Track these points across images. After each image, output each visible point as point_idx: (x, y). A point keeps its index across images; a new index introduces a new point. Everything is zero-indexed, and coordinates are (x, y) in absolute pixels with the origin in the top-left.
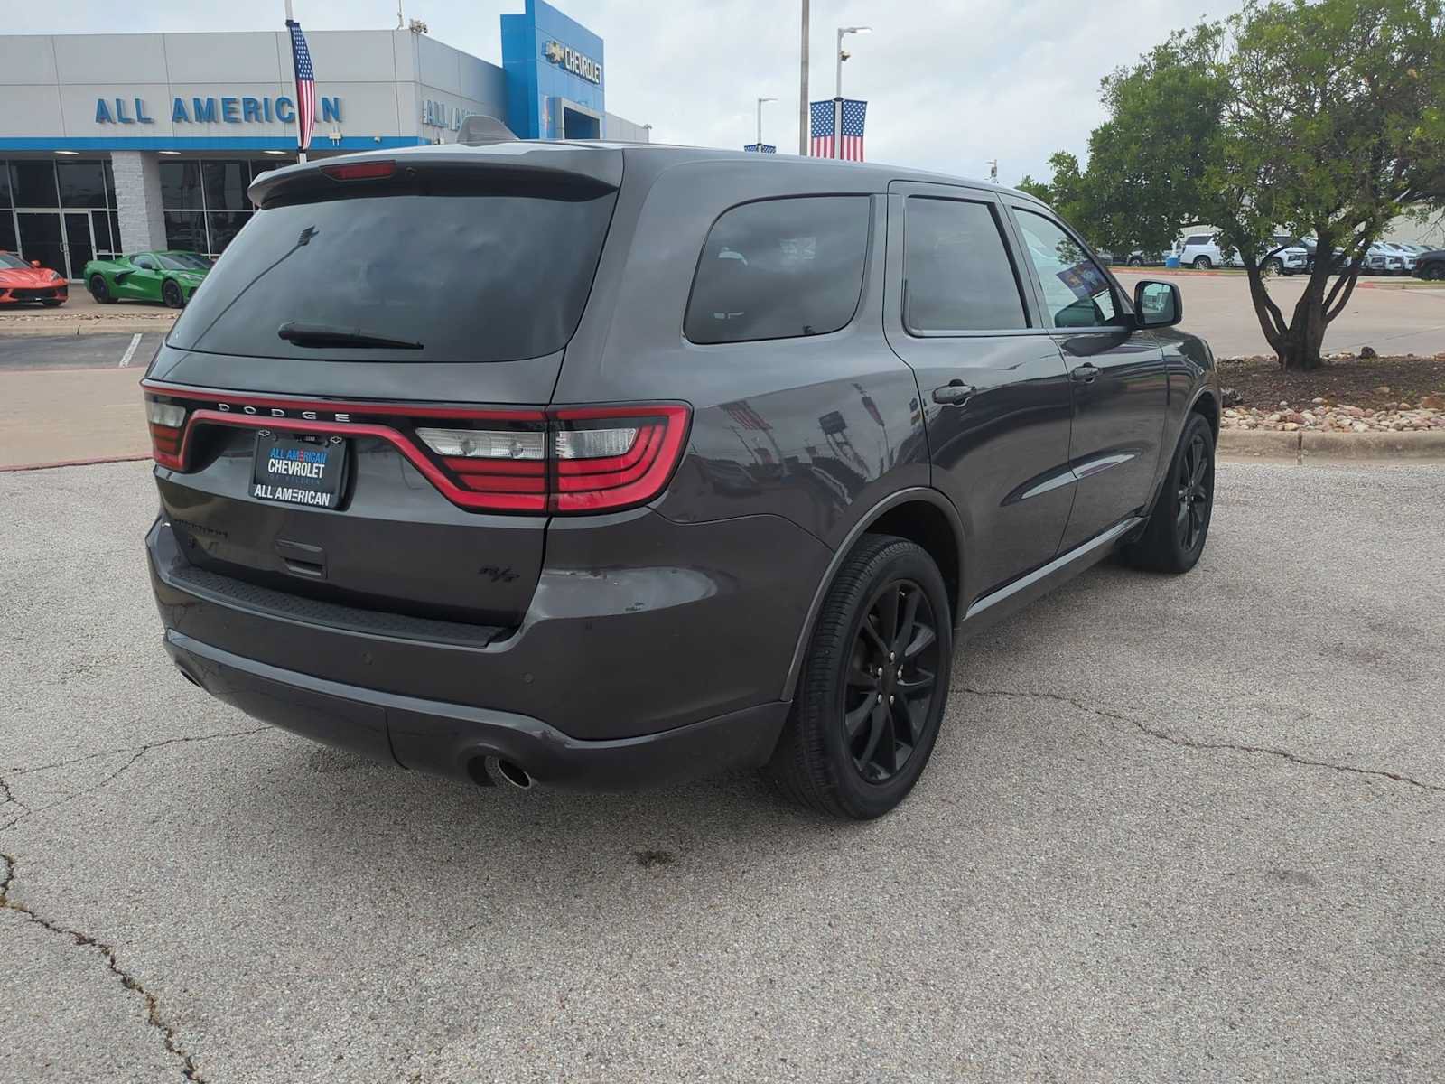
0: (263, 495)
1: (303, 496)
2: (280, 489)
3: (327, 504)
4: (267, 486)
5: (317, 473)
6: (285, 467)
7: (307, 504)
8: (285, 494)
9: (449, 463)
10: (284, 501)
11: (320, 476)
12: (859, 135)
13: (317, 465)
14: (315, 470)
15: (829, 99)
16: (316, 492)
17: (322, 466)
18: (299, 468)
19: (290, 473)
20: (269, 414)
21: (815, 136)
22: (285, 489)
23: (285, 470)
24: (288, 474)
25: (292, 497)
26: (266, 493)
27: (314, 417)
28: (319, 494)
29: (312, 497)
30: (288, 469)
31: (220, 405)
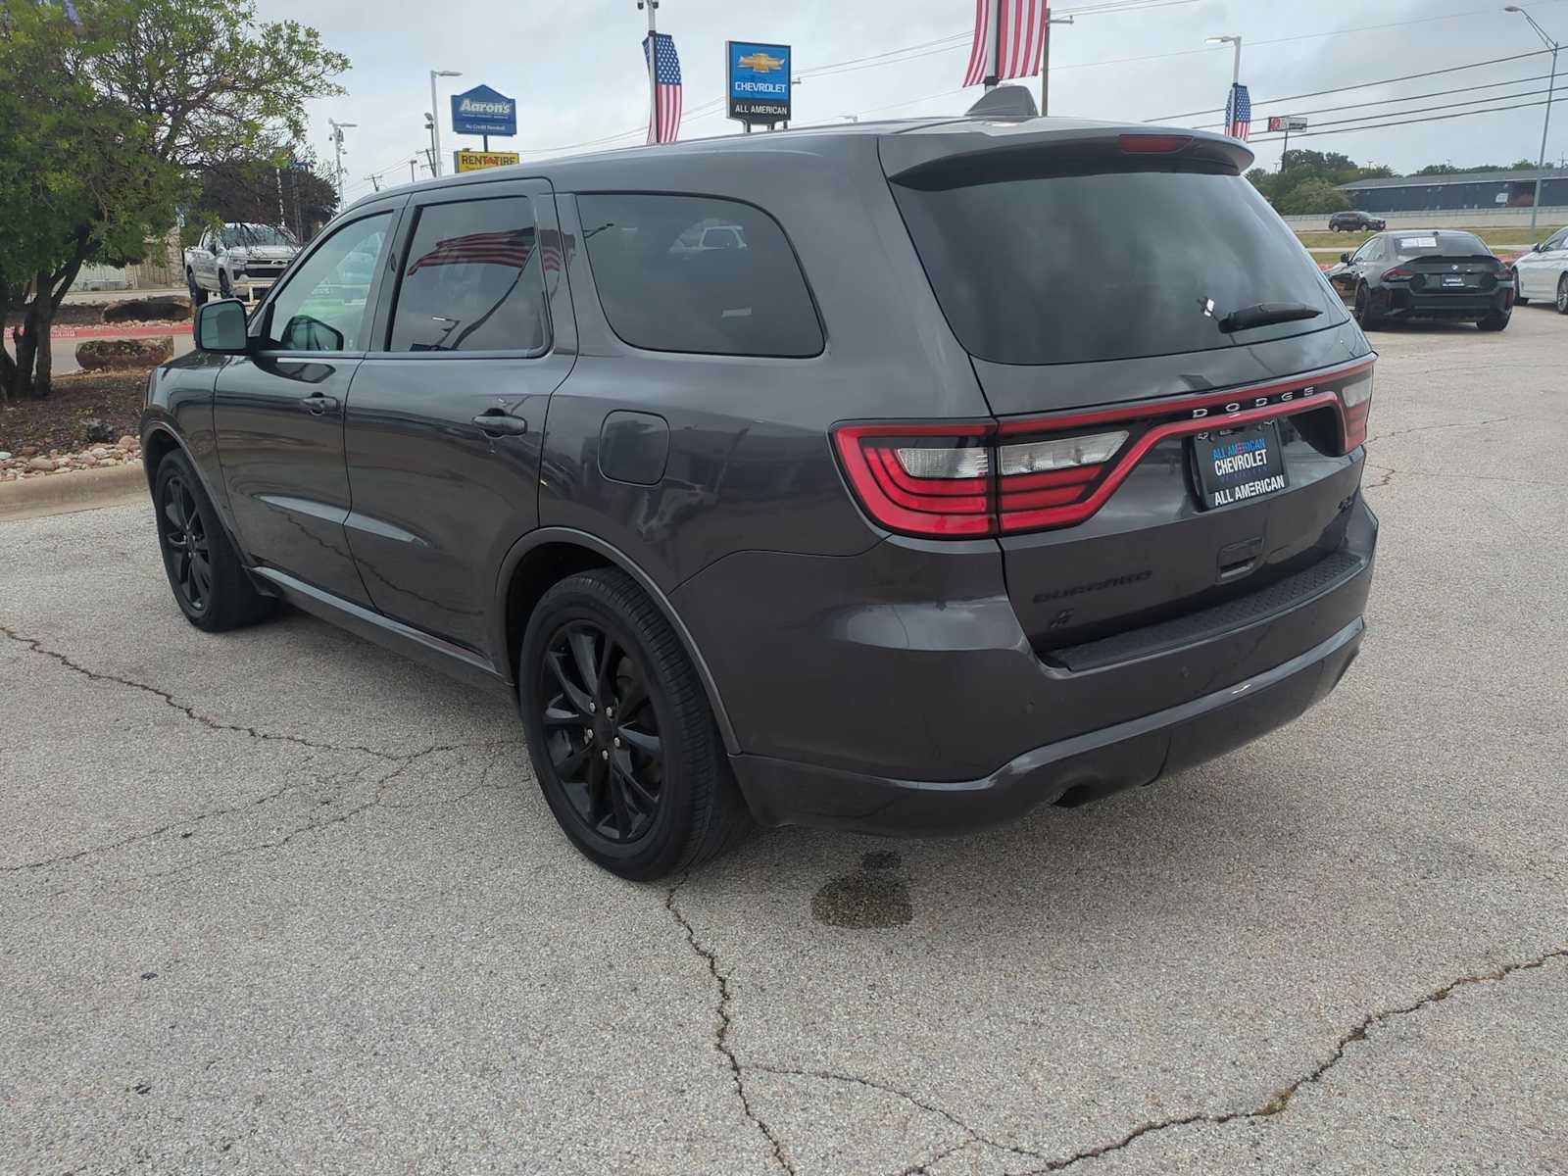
0: (1224, 502)
1: (1261, 486)
2: (1237, 489)
4: (1224, 490)
5: (1262, 460)
6: (1230, 465)
7: (1268, 493)
8: (1243, 491)
10: (1246, 498)
13: (1258, 452)
14: (1258, 458)
16: (1270, 478)
17: (1264, 451)
18: (1242, 462)
19: (1236, 469)
20: (1253, 406)
22: (1242, 487)
24: (1235, 472)
25: (1251, 492)
26: (1226, 499)
28: (1274, 479)
29: (1268, 484)
30: (1232, 467)
31: (1195, 411)
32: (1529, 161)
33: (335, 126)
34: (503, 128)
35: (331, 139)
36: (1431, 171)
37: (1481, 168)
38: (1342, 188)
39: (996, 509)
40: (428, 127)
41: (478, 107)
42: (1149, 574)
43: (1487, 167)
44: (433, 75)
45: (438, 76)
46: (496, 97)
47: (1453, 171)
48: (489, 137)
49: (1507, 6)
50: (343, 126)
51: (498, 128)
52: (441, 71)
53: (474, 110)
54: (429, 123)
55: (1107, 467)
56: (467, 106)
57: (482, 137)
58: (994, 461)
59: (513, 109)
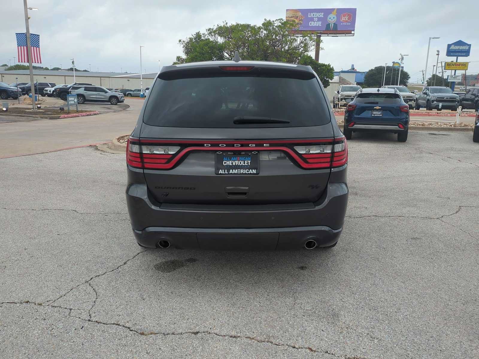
0: (223, 173)
1: (243, 171)
2: (231, 170)
3: (255, 173)
4: (224, 170)
5: (248, 164)
7: (246, 174)
9: (305, 156)
11: (249, 164)
12: (38, 47)
13: (247, 161)
14: (246, 163)
15: (24, 33)
16: (249, 170)
17: (249, 161)
18: (238, 163)
19: (234, 164)
20: (233, 146)
21: (19, 46)
22: (234, 170)
23: (231, 164)
25: (238, 172)
27: (255, 146)
28: (251, 170)
29: (247, 171)
30: (232, 164)
31: (205, 145)
33: (402, 55)
34: (464, 54)
35: (399, 60)
39: (142, 162)
40: (437, 54)
41: (457, 48)
42: (194, 189)
44: (430, 38)
45: (432, 39)
46: (465, 44)
48: (459, 57)
50: (404, 55)
51: (463, 54)
52: (433, 37)
53: (455, 48)
54: (438, 53)
55: (174, 156)
56: (453, 47)
57: (456, 57)
58: (141, 149)
59: (470, 48)
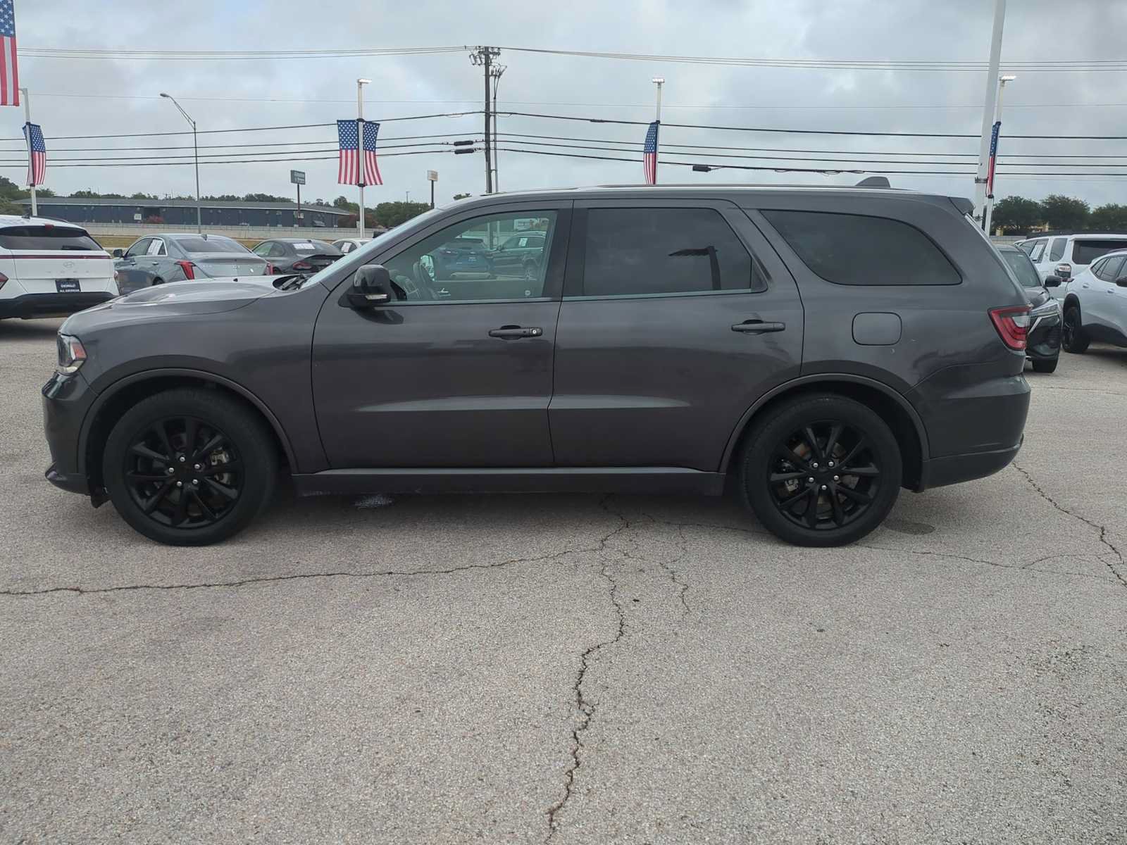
32: (143, 194)
36: (80, 195)
37: (109, 195)
38: (19, 202)
43: (113, 195)
47: (96, 196)
49: (162, 93)
